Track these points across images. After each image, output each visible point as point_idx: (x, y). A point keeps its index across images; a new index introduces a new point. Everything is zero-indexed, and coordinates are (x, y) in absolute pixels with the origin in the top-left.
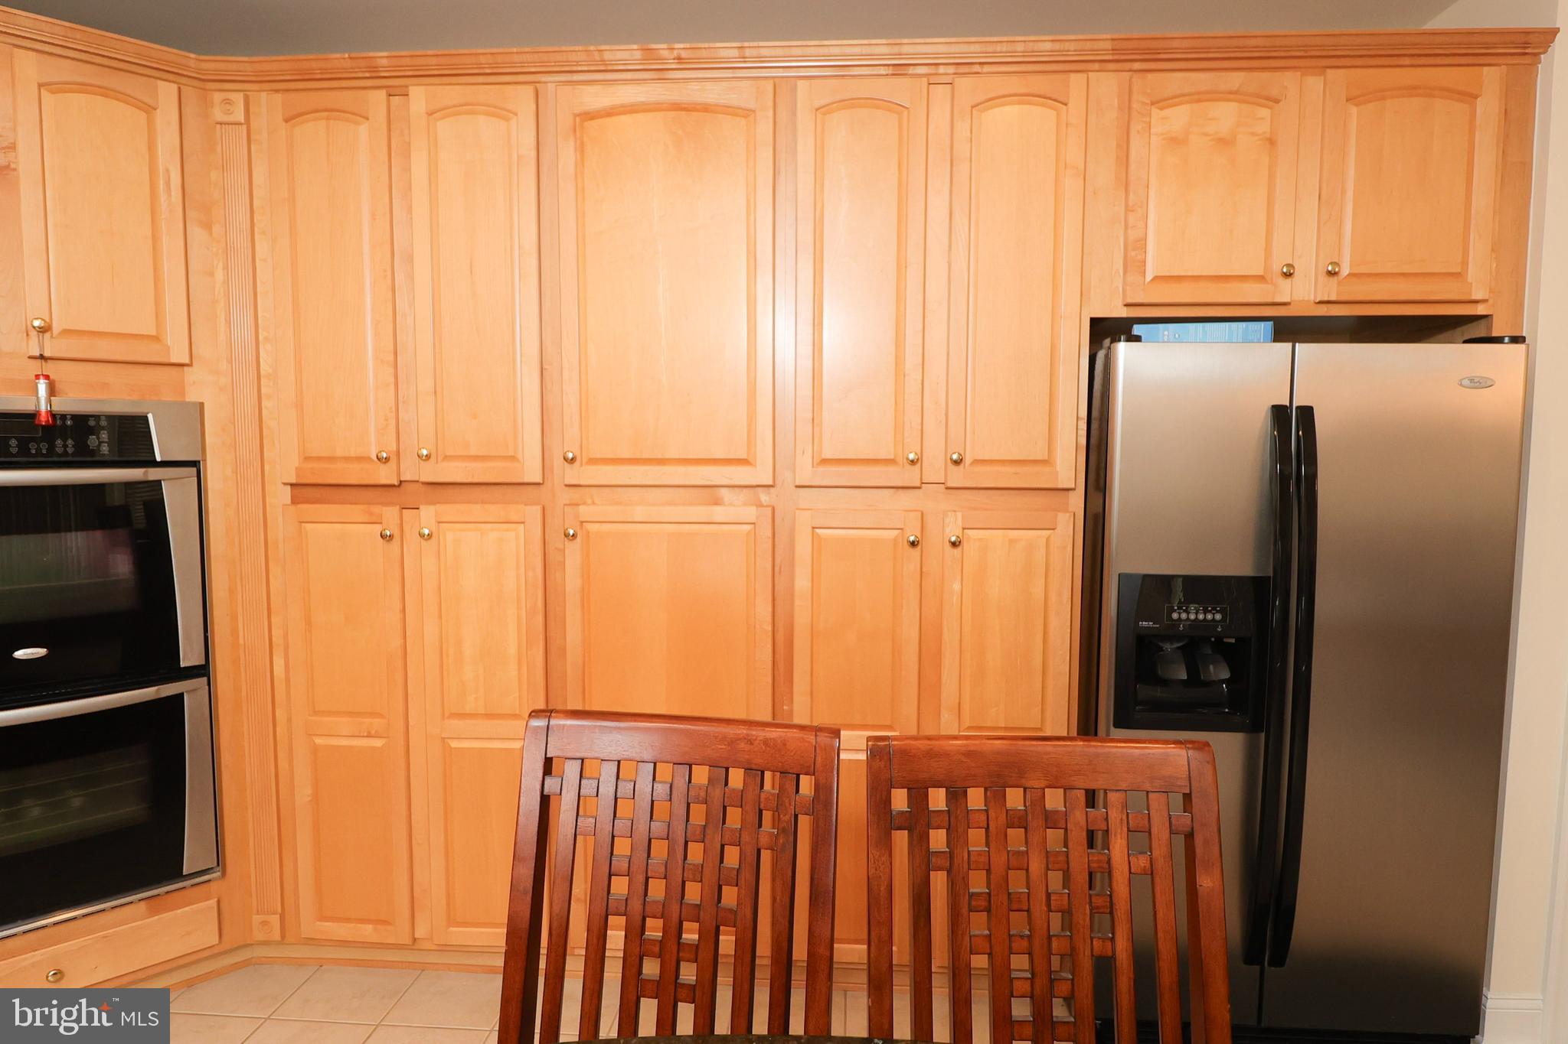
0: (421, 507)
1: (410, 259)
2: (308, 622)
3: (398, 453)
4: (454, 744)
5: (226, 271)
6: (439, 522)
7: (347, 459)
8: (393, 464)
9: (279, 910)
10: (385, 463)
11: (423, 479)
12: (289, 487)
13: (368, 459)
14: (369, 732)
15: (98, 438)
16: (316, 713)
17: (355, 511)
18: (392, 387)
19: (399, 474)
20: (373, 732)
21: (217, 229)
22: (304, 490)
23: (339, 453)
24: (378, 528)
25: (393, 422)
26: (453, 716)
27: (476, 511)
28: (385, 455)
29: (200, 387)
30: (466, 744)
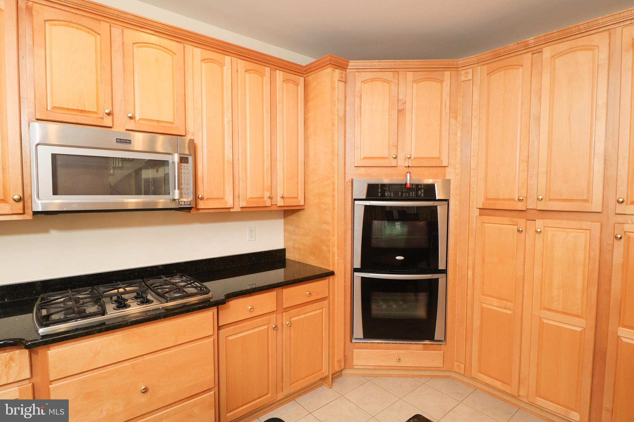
0: (537, 220)
1: (538, 119)
2: (483, 260)
3: (526, 198)
4: (545, 321)
5: (461, 133)
6: (545, 227)
7: (504, 200)
8: (524, 202)
9: (464, 363)
10: (521, 201)
11: (538, 209)
12: (479, 209)
13: (514, 200)
14: (506, 307)
15: (421, 192)
16: (483, 295)
17: (506, 220)
18: (526, 171)
19: (526, 207)
20: (507, 307)
21: (459, 119)
22: (484, 211)
23: (501, 197)
24: (516, 227)
25: (525, 185)
26: (545, 309)
27: (565, 223)
28: (522, 198)
29: (450, 174)
30: (551, 322)
